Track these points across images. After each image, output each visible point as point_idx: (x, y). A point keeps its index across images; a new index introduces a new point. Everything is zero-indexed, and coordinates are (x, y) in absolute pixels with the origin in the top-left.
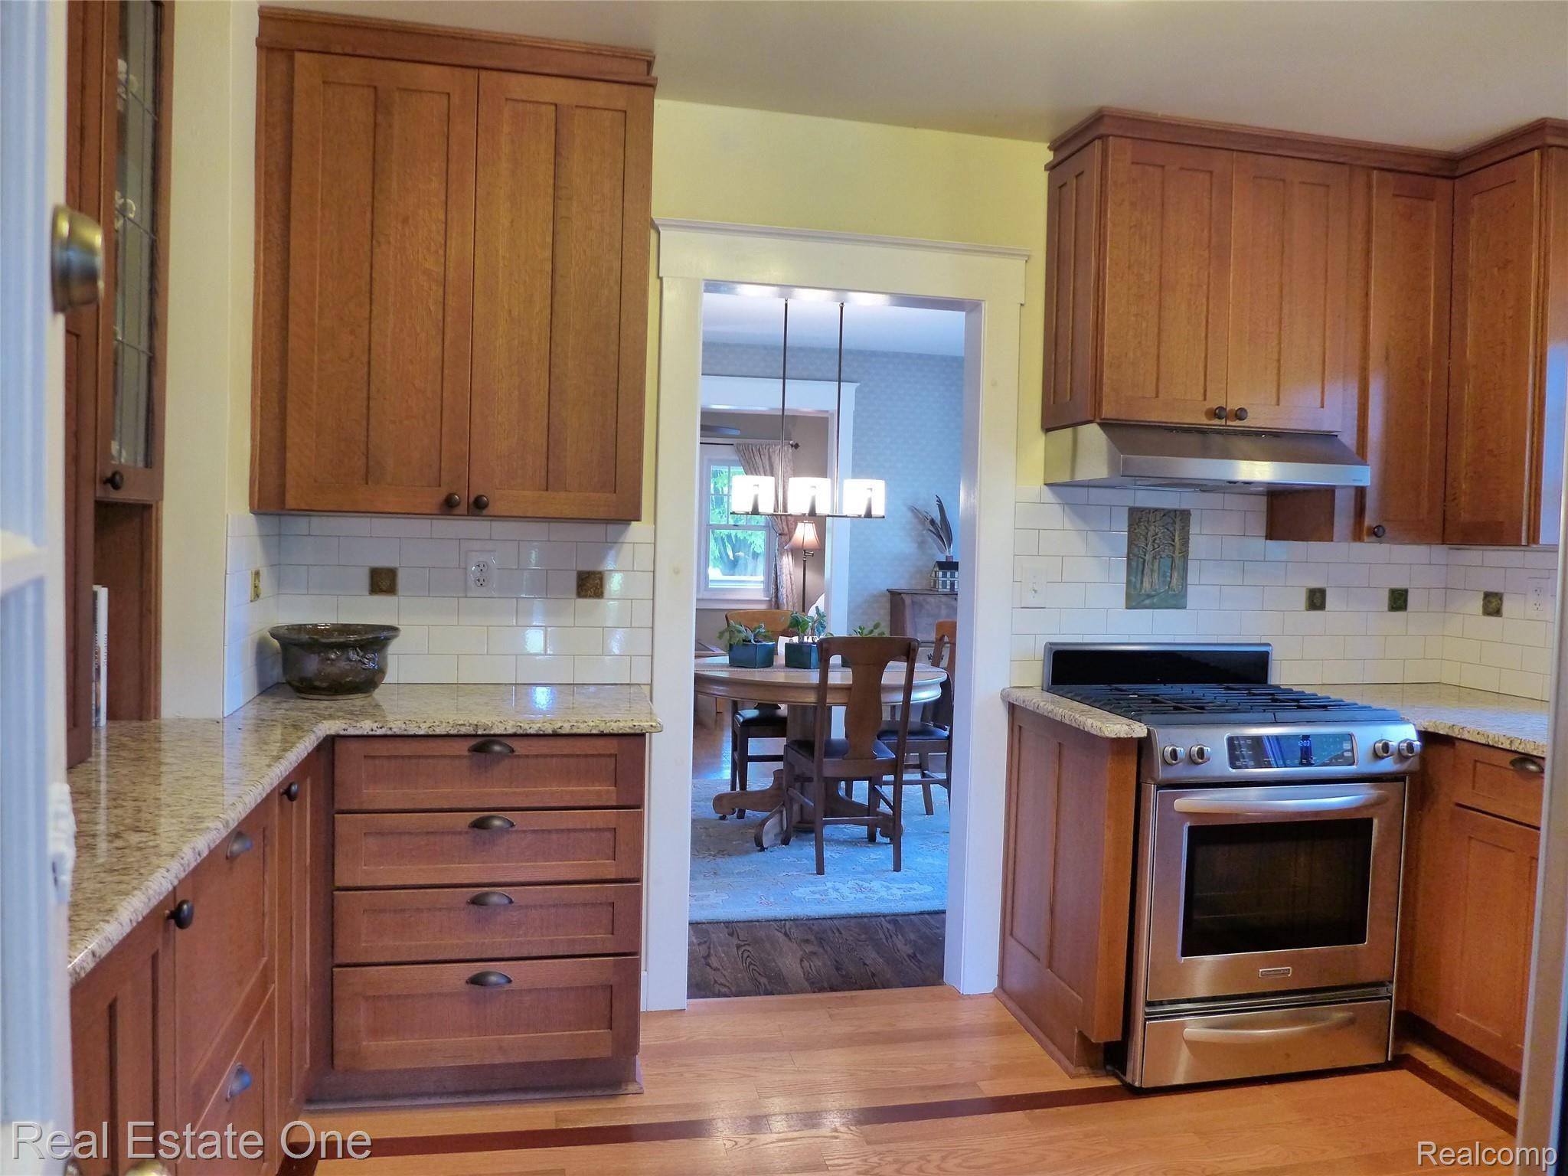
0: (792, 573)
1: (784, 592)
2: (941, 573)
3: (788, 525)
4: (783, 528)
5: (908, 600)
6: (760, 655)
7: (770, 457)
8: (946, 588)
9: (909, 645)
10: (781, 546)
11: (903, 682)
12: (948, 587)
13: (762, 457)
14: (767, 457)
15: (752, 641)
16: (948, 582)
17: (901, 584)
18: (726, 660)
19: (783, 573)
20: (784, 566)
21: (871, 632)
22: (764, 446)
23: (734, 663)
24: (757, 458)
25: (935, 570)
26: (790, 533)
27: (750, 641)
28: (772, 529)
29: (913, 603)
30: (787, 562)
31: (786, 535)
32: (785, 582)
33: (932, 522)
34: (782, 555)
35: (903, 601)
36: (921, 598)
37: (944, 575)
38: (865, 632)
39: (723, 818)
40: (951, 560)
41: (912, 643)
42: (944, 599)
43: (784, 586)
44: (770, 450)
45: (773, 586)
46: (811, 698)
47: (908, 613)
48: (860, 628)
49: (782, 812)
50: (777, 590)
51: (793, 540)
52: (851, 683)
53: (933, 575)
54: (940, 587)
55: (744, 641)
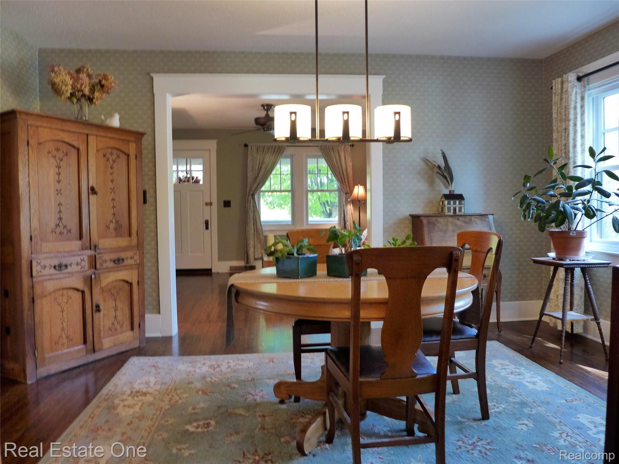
0: (353, 213)
1: (349, 224)
2: (446, 202)
3: (350, 188)
4: (347, 190)
5: (425, 221)
6: (302, 267)
7: (338, 152)
8: (450, 212)
9: (451, 254)
10: (346, 199)
11: (444, 293)
12: (452, 211)
13: (335, 152)
14: (337, 152)
15: (296, 255)
16: (452, 208)
17: (419, 211)
18: (272, 270)
19: (348, 214)
20: (348, 210)
21: (404, 242)
22: (335, 146)
23: (281, 274)
24: (332, 153)
25: (442, 200)
26: (351, 192)
27: (293, 254)
28: (341, 191)
29: (429, 223)
30: (350, 208)
31: (349, 193)
32: (349, 219)
33: (439, 167)
34: (347, 204)
35: (421, 221)
36: (434, 219)
37: (449, 203)
38: (398, 243)
39: (282, 402)
40: (453, 193)
41: (454, 252)
42: (450, 219)
43: (349, 221)
44: (339, 148)
45: (342, 222)
46: (346, 314)
47: (426, 229)
48: (394, 239)
49: (324, 414)
50: (345, 223)
51: (352, 195)
52: (388, 297)
53: (441, 203)
54: (447, 211)
55: (288, 254)
